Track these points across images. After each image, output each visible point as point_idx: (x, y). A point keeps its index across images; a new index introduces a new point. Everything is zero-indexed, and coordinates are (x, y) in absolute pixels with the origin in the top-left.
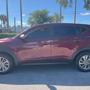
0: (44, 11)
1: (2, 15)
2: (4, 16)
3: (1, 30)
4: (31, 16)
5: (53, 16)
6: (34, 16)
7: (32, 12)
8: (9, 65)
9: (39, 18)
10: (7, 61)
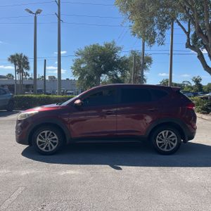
0: (108, 46)
1: (17, 55)
2: (21, 56)
3: (13, 85)
4: (80, 57)
5: (128, 57)
6: (86, 58)
7: (83, 49)
8: (57, 141)
9: (97, 62)
10: (56, 137)
